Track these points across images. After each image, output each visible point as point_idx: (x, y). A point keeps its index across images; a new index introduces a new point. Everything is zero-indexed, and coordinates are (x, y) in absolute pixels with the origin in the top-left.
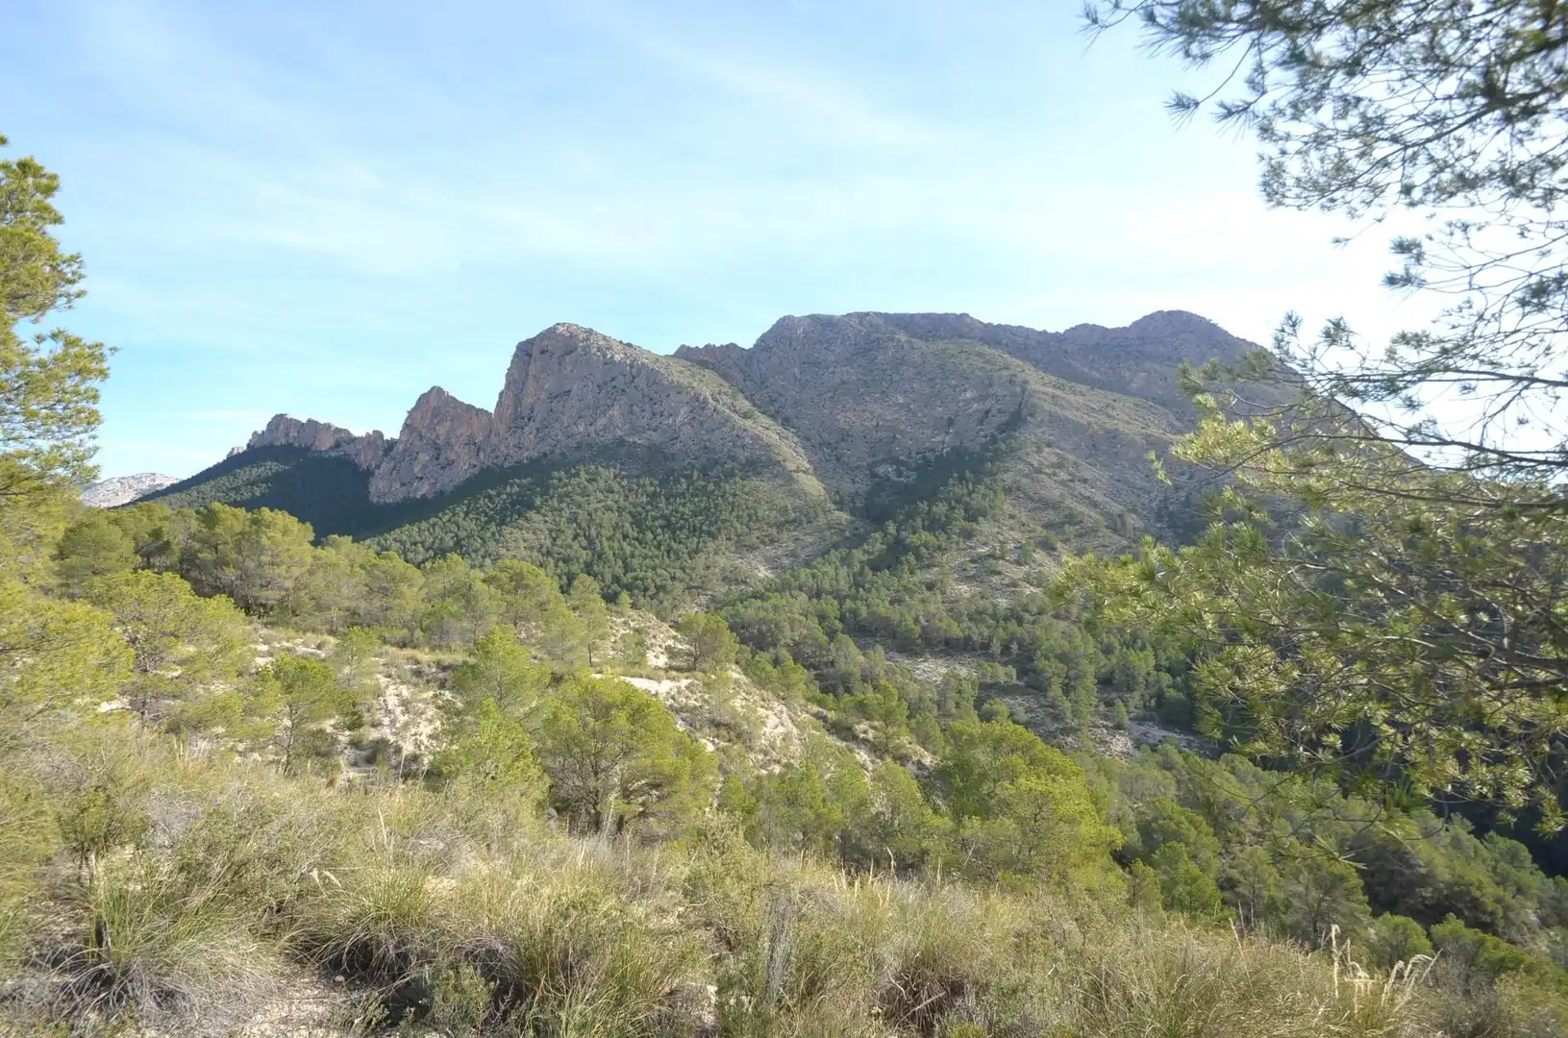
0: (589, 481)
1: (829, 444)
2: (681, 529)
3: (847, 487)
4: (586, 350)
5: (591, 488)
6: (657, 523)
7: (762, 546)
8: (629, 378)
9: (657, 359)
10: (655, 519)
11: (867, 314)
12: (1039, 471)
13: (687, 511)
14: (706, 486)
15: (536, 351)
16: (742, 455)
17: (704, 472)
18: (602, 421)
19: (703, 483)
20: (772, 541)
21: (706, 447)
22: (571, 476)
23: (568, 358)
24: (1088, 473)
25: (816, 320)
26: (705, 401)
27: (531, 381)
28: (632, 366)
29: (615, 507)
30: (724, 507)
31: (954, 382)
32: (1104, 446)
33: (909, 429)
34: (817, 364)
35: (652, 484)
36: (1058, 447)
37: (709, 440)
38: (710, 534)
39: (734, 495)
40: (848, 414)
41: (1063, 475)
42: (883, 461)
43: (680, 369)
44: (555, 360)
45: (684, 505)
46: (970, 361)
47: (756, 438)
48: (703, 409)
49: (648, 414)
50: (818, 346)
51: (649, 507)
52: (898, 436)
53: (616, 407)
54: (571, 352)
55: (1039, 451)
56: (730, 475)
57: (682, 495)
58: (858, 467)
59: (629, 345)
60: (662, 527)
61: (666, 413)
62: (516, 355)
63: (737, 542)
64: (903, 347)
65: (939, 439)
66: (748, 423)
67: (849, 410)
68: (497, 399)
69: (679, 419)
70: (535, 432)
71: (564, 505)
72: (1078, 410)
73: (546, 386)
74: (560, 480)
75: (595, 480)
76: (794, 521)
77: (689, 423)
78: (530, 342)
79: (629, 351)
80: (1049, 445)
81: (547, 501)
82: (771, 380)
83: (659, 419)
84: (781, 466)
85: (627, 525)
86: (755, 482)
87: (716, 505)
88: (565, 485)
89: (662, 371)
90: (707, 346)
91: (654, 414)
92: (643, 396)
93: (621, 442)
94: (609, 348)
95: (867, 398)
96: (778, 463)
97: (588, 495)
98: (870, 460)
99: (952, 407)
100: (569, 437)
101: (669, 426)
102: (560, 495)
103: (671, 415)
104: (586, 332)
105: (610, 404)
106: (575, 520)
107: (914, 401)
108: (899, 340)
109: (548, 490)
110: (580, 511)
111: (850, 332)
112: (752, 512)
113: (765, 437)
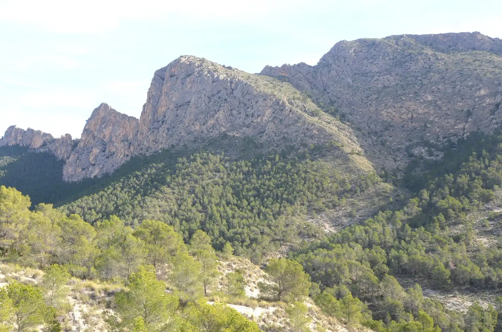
0: (203, 164)
1: (376, 133)
2: (268, 197)
3: (390, 164)
4: (200, 74)
6: (250, 193)
7: (327, 209)
8: (229, 91)
9: (249, 76)
10: (248, 190)
11: (402, 36)
13: (272, 184)
14: (285, 166)
15: (167, 75)
16: (311, 143)
17: (284, 155)
18: (211, 122)
19: (283, 164)
20: (334, 206)
21: (284, 138)
22: (190, 161)
23: (188, 79)
25: (362, 42)
26: (284, 105)
27: (163, 97)
28: (231, 82)
29: (220, 182)
30: (298, 181)
31: (470, 84)
33: (437, 120)
34: (365, 74)
35: (246, 165)
37: (287, 133)
38: (288, 200)
39: (306, 172)
40: (389, 110)
42: (417, 144)
43: (265, 82)
44: (179, 81)
45: (269, 180)
46: (482, 67)
47: (321, 130)
48: (282, 110)
49: (243, 115)
50: (365, 61)
51: (245, 182)
52: (429, 125)
53: (221, 112)
54: (190, 75)
56: (303, 157)
57: (268, 173)
58: (399, 150)
59: (230, 68)
60: (254, 196)
61: (255, 115)
62: (154, 79)
63: (308, 206)
64: (429, 59)
65: (461, 126)
66: (316, 119)
67: (390, 107)
68: (141, 110)
69: (265, 118)
70: (166, 131)
71: (186, 181)
73: (174, 99)
74: (183, 164)
75: (207, 163)
76: (351, 190)
77: (272, 121)
78: (163, 70)
79: (229, 72)
81: (174, 179)
82: (332, 88)
83: (250, 120)
84: (340, 150)
85: (229, 195)
86: (321, 162)
87: (293, 179)
88: (187, 167)
89: (253, 85)
90: (284, 66)
91: (247, 116)
92: (240, 103)
93: (224, 136)
94: (216, 71)
95: (403, 98)
96: (337, 148)
97: (202, 174)
98: (407, 144)
99: (470, 102)
100: (189, 133)
101: (258, 123)
102: (183, 175)
103: (259, 116)
104: (200, 61)
105: (217, 110)
106: (193, 192)
107: (440, 99)
108: (427, 54)
109: (175, 171)
110: (197, 185)
111: (389, 50)
112: (319, 184)
113: (327, 129)
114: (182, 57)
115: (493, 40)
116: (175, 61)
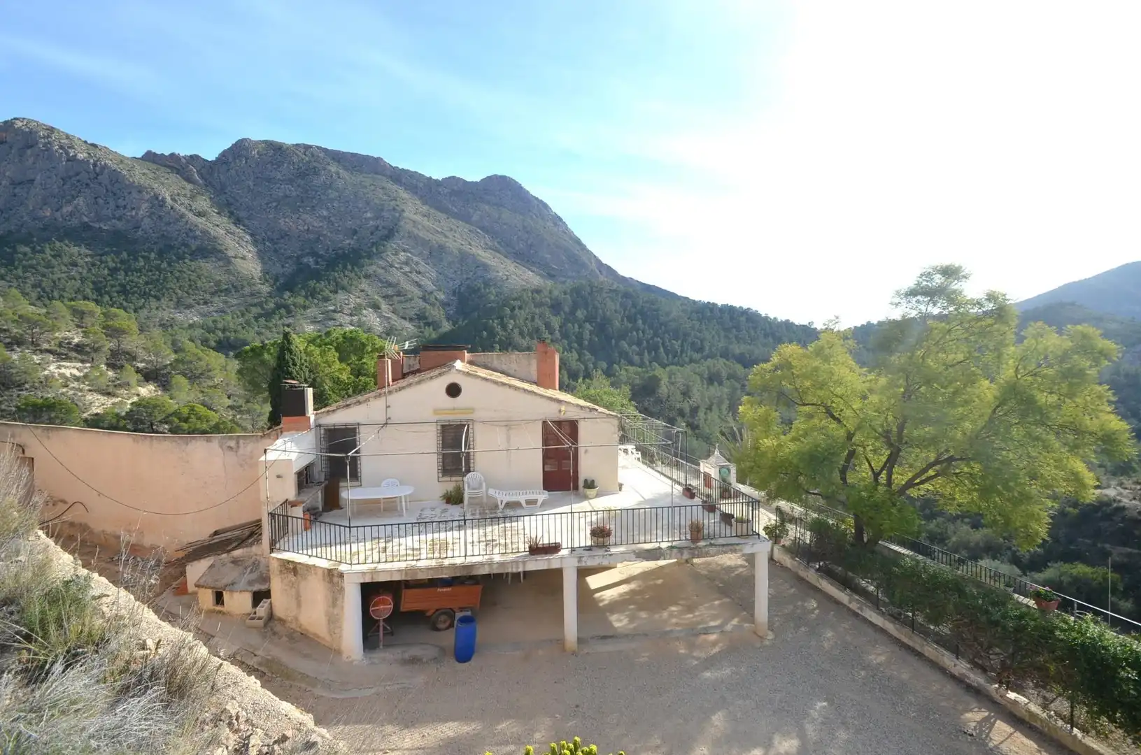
0: (54, 256)
1: (272, 240)
2: (133, 293)
3: (277, 269)
4: (48, 147)
5: (54, 262)
6: (114, 289)
7: (197, 305)
8: (92, 176)
9: (122, 160)
10: (113, 286)
11: (311, 147)
12: (392, 266)
13: (141, 281)
14: (159, 265)
16: (194, 245)
17: (161, 254)
18: (67, 209)
19: (158, 262)
20: (206, 303)
21: (163, 235)
22: (35, 252)
23: (29, 152)
24: (422, 267)
25: (268, 144)
26: (164, 200)
28: (95, 165)
29: (78, 277)
30: (170, 279)
31: (361, 205)
32: (436, 253)
33: (329, 234)
34: (269, 180)
35: (113, 261)
36: (410, 252)
37: (167, 231)
38: (155, 297)
39: (180, 271)
40: (287, 220)
41: (407, 269)
42: (308, 254)
43: (144, 171)
44: (15, 151)
45: (139, 277)
46: (375, 192)
47: (205, 232)
48: (162, 206)
49: (112, 205)
50: (269, 166)
51: (110, 278)
52: (321, 238)
53: (81, 199)
55: (396, 254)
56: (181, 258)
57: (139, 271)
58: (290, 257)
59: (94, 145)
60: (118, 292)
61: (128, 206)
63: (177, 302)
64: (332, 176)
65: (348, 242)
66: (200, 220)
67: (288, 216)
69: (142, 212)
71: (28, 274)
72: (428, 231)
74: (25, 254)
75: (59, 256)
76: (226, 289)
77: (149, 217)
80: (404, 251)
81: (11, 271)
82: (229, 188)
83: (121, 212)
84: (223, 253)
85: (88, 291)
86: (202, 263)
87: (165, 278)
88: (31, 259)
89: (124, 172)
90: (172, 155)
91: (118, 207)
92: (107, 191)
93: (86, 227)
94: (72, 147)
95: (301, 210)
96: (220, 251)
97: (53, 267)
98: (300, 253)
99: (358, 222)
100: (34, 219)
101: (132, 217)
102: (24, 267)
103: (134, 209)
104: (47, 129)
105: (75, 195)
106: (40, 286)
107: (334, 215)
108: (330, 171)
109: (14, 262)
110: (44, 279)
111: (295, 159)
112: (193, 283)
113: (212, 232)
114: (16, 119)
115: (394, 168)
116: (6, 122)
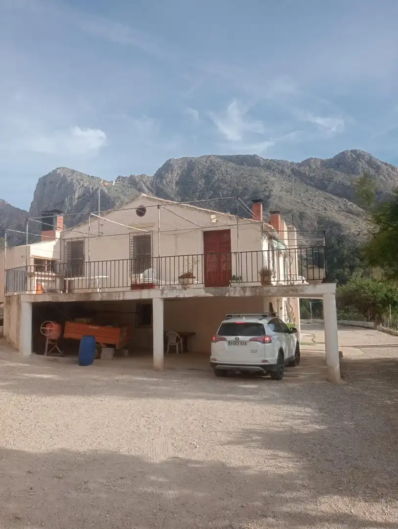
4: (71, 181)
8: (91, 195)
15: (48, 181)
54: (64, 182)
59: (92, 177)
62: (38, 184)
68: (30, 205)
78: (45, 177)
79: (92, 181)
89: (107, 191)
90: (131, 176)
94: (82, 180)
104: (71, 172)
111: (200, 167)
114: (58, 168)
115: (265, 160)
116: (53, 171)
